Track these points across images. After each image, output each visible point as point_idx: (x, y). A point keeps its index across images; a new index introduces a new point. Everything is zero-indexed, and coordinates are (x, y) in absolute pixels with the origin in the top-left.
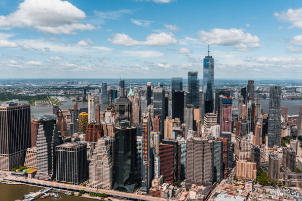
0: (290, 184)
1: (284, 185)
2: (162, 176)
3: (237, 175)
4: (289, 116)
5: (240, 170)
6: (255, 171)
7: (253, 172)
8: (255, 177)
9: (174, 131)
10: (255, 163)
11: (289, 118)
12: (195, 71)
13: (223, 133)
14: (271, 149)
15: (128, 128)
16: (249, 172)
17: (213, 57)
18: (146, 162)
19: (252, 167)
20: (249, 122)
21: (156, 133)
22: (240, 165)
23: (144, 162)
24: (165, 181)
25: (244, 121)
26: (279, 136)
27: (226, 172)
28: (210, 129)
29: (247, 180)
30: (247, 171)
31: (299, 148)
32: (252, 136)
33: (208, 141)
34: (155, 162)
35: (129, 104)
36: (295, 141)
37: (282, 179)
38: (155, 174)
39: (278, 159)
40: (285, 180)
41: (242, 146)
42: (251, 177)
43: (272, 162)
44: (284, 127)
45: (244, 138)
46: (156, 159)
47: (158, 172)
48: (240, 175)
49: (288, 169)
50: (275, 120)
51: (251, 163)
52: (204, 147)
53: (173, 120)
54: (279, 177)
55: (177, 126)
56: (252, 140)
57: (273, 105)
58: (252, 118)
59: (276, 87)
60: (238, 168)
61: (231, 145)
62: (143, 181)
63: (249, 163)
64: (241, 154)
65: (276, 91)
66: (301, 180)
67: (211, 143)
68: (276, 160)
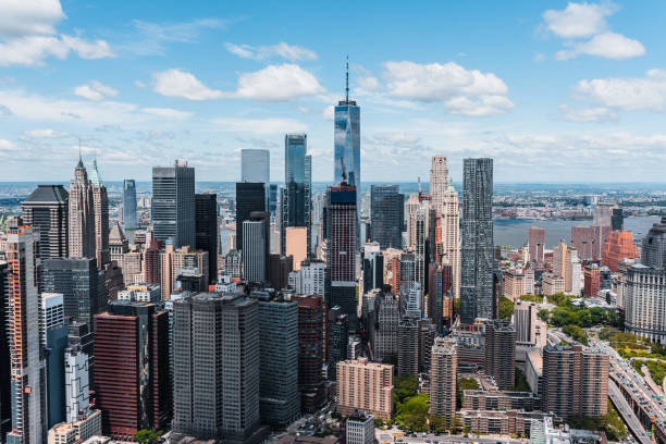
0: (485, 426)
1: (468, 430)
2: (98, 411)
3: (341, 403)
4: (545, 251)
5: (347, 389)
6: (388, 389)
7: (383, 393)
8: (388, 408)
9: (180, 278)
10: (390, 367)
11: (547, 255)
12: (301, 134)
13: (335, 284)
14: (467, 329)
16: (371, 394)
17: (358, 105)
18: (19, 373)
19: (378, 378)
20: (420, 257)
21: (145, 287)
22: (348, 375)
23: (14, 372)
24: (113, 429)
25: (410, 255)
26: (491, 291)
27: (312, 395)
28: (298, 275)
29: (352, 418)
30: (367, 390)
31: (535, 321)
32: (418, 292)
33: (232, 300)
34: (67, 369)
35: (60, 205)
36: (525, 305)
37: (463, 412)
38: (68, 409)
39: (452, 351)
40: (470, 414)
41: (382, 319)
42: (378, 408)
43: (434, 364)
44: (520, 272)
45: (389, 298)
46: (71, 360)
47: (75, 400)
48: (347, 404)
49: (493, 382)
50: (478, 250)
51: (376, 368)
52: (219, 319)
53: (185, 249)
54: (454, 405)
55: (196, 266)
56: (418, 303)
57: (472, 211)
58: (430, 248)
59: (480, 162)
60: (340, 381)
61: (342, 316)
62: (10, 434)
63: (372, 366)
64: (380, 341)
65: (479, 171)
66: (515, 414)
67: (241, 309)
68: (445, 356)
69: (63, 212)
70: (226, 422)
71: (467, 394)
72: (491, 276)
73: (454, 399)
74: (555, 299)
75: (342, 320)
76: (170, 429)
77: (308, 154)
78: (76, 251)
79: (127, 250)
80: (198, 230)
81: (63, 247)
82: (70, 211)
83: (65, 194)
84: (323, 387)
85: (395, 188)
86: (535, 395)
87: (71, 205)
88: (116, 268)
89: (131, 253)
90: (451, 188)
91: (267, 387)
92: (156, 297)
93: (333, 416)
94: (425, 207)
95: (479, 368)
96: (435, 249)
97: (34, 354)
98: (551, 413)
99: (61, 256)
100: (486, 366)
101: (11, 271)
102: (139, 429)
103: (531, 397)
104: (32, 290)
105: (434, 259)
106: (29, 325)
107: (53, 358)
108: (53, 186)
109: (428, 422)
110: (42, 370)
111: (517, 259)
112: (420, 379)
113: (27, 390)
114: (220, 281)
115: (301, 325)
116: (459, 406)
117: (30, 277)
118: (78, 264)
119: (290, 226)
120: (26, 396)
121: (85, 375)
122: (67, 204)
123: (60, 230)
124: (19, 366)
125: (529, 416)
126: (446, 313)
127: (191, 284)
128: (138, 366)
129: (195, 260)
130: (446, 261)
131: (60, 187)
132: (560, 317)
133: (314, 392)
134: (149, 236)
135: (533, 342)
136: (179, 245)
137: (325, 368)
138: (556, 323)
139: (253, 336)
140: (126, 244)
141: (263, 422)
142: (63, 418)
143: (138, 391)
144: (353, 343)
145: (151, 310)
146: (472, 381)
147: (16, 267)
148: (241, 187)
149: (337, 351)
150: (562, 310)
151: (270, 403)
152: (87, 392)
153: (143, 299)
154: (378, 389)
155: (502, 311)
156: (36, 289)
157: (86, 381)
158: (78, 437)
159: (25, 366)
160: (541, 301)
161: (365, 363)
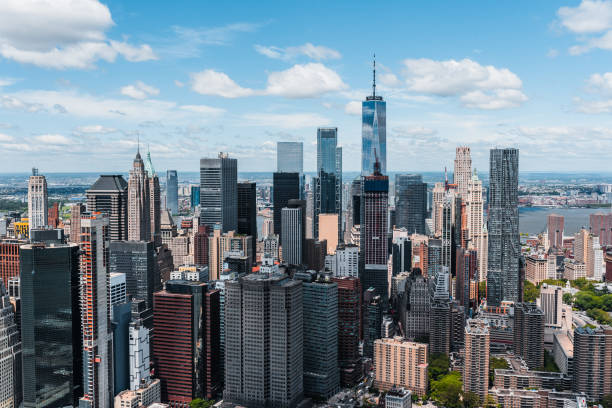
0: (518, 405)
2: (158, 381)
3: (378, 379)
4: (564, 238)
5: (384, 366)
6: (424, 366)
7: (418, 370)
8: (423, 385)
9: (228, 260)
10: (424, 346)
11: (566, 241)
12: (332, 127)
13: (368, 267)
14: (494, 311)
15: (52, 246)
16: (407, 371)
17: (384, 100)
18: (90, 344)
19: (414, 358)
20: (447, 243)
21: (194, 268)
22: (384, 353)
23: (86, 343)
24: (171, 398)
25: (437, 240)
26: (516, 275)
27: (351, 370)
28: (334, 259)
29: (390, 393)
30: (403, 367)
31: (561, 305)
32: (447, 276)
33: (279, 281)
34: (131, 342)
35: (120, 193)
36: (551, 289)
37: (496, 390)
38: (131, 378)
39: (485, 332)
40: (502, 392)
41: (413, 300)
42: (413, 384)
43: (468, 343)
44: (542, 257)
45: (419, 280)
46: (134, 333)
47: (138, 370)
48: (384, 380)
49: (523, 362)
50: (505, 236)
51: (411, 346)
52: (267, 299)
53: (231, 234)
54: (487, 383)
55: (241, 249)
56: (446, 286)
57: (498, 198)
58: (456, 234)
59: (506, 152)
60: (377, 358)
61: (377, 298)
62: (82, 399)
63: (408, 345)
64: (411, 321)
65: (505, 161)
66: (546, 393)
67: (287, 289)
68: (478, 337)
69: (123, 199)
70: (273, 393)
71: (499, 373)
72: (517, 261)
73: (487, 378)
74: (578, 283)
75: (377, 301)
76: (221, 398)
77: (339, 146)
78: (134, 235)
79: (175, 235)
80: (239, 216)
81: (123, 231)
82: (130, 198)
83: (124, 184)
84: (360, 363)
85: (419, 177)
86: (565, 376)
87: (130, 193)
88: (166, 250)
89: (179, 237)
90: (475, 178)
91: (310, 362)
92: (205, 277)
93: (371, 391)
94: (452, 195)
95: (508, 349)
96: (460, 235)
97: (103, 328)
98: (583, 393)
99: (120, 239)
100: (515, 346)
101: (84, 252)
102: (194, 398)
103: (562, 377)
104: (101, 270)
105: (460, 243)
106: (99, 301)
107: (119, 330)
108: (114, 176)
109: (461, 399)
110: (109, 342)
111: (537, 245)
112: (452, 358)
113: (98, 360)
114: (264, 263)
115: (341, 305)
116: (491, 385)
117: (100, 258)
118: (137, 247)
119: (323, 212)
120: (96, 365)
121: (146, 347)
122: (126, 192)
123: (120, 216)
124: (90, 338)
125: (561, 396)
126: (473, 296)
127: (237, 266)
128: (193, 340)
129: (241, 244)
130: (471, 246)
131: (120, 177)
132: (583, 301)
133: (351, 367)
134: (196, 222)
135: (559, 324)
136: (225, 230)
137: (361, 346)
138: (579, 307)
139: (298, 313)
140: (175, 228)
141: (306, 394)
142: (127, 387)
143: (193, 362)
144: (387, 323)
145: (205, 289)
146: (502, 360)
147: (88, 249)
148: (278, 177)
149: (372, 330)
150: (585, 294)
151: (313, 377)
152: (148, 363)
153: (193, 279)
154: (414, 366)
155: (527, 294)
156: (105, 269)
157: (147, 353)
158: (140, 404)
159: (96, 338)
160: (564, 285)
161: (401, 342)
